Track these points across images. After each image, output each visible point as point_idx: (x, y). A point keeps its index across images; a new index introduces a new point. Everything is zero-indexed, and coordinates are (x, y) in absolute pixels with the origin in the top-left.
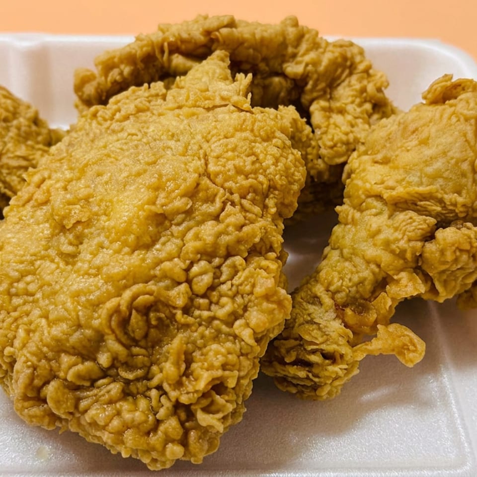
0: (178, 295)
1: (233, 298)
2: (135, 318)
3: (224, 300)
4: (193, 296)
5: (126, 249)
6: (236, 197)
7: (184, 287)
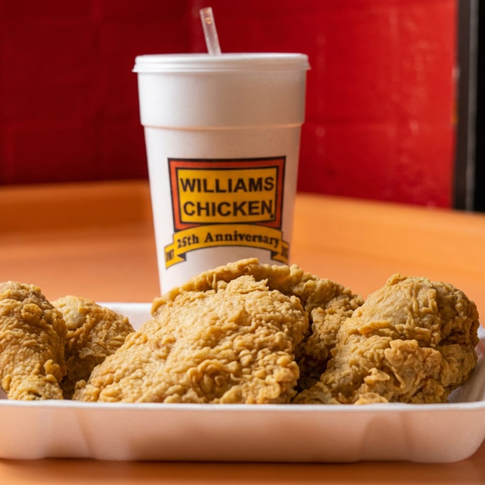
0: (232, 366)
1: (265, 366)
2: (206, 379)
3: (260, 367)
4: (241, 367)
5: (200, 347)
6: (263, 322)
7: (234, 363)
